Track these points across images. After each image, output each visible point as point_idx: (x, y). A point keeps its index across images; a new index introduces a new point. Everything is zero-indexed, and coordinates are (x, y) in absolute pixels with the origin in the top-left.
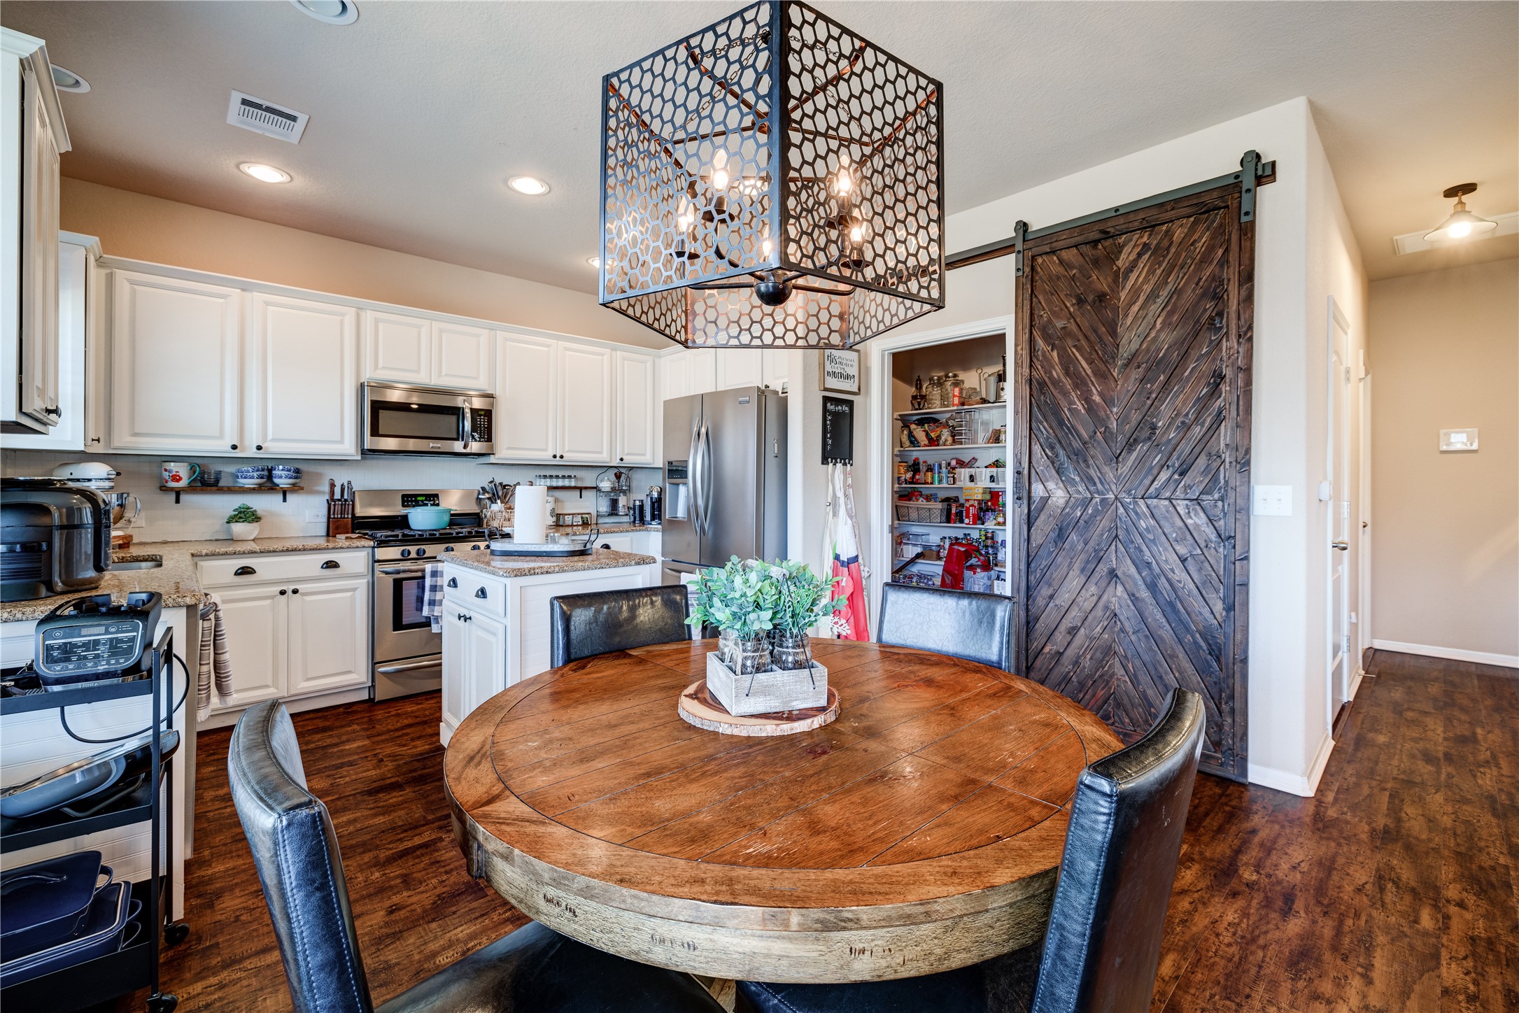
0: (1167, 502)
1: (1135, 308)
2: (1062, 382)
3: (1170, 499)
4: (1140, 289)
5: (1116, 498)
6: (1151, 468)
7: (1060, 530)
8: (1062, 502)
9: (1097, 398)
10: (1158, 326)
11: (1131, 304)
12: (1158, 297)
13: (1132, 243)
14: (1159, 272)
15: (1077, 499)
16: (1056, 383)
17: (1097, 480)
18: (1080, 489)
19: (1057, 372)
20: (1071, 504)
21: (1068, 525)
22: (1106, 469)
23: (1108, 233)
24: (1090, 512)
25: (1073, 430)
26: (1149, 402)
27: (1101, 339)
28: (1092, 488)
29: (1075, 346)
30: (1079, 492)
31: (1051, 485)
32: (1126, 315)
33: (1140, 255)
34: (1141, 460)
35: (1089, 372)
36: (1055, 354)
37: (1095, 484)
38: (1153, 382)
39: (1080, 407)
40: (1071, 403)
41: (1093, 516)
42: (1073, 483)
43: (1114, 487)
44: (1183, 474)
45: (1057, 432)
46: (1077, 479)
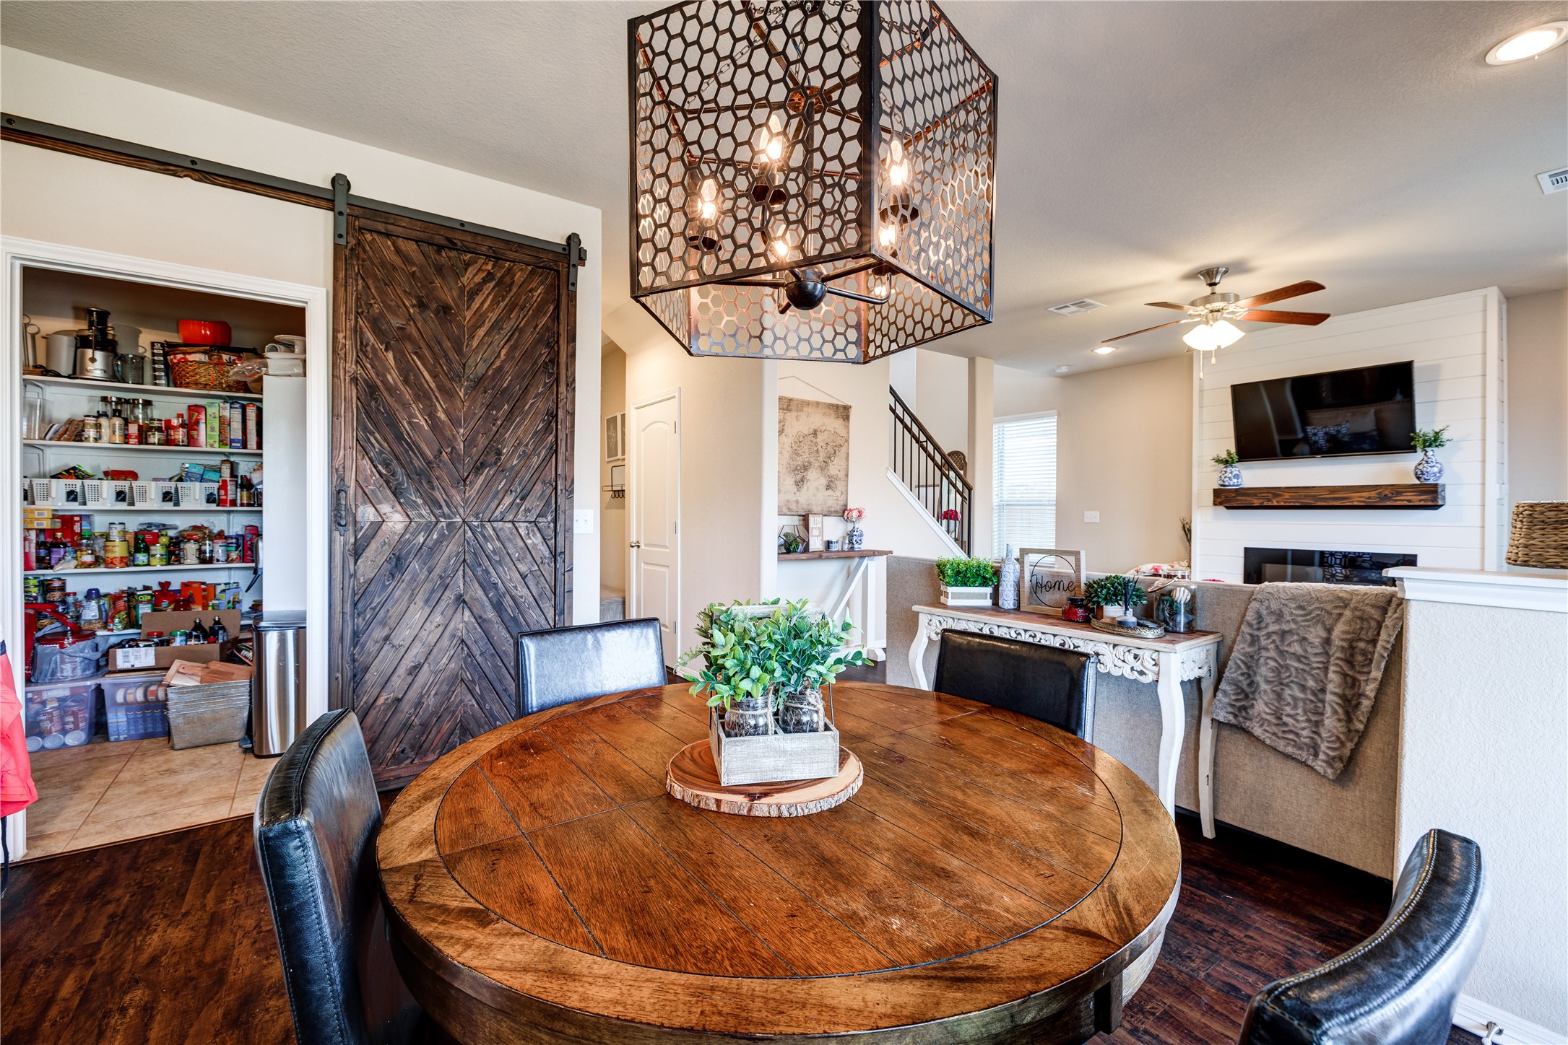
0: (510, 525)
1: (481, 332)
2: (400, 390)
3: (512, 522)
4: (485, 314)
5: (464, 521)
6: (497, 493)
7: (398, 559)
8: (400, 527)
9: (442, 416)
10: (502, 357)
11: (477, 327)
12: (502, 328)
13: (478, 266)
14: (502, 305)
15: (419, 524)
16: (391, 390)
17: (443, 503)
18: (424, 512)
19: (393, 377)
20: (411, 529)
21: (409, 553)
22: (453, 492)
23: (455, 244)
24: (435, 537)
25: (413, 447)
26: (495, 429)
27: (446, 356)
28: (437, 512)
29: (416, 353)
30: (421, 516)
31: (385, 508)
32: (472, 337)
33: (485, 281)
34: (488, 484)
35: (433, 385)
36: (390, 355)
37: (441, 507)
38: (498, 408)
39: (423, 423)
40: (411, 416)
41: (439, 542)
42: (414, 506)
43: (461, 511)
44: (523, 499)
45: (394, 446)
46: (420, 501)
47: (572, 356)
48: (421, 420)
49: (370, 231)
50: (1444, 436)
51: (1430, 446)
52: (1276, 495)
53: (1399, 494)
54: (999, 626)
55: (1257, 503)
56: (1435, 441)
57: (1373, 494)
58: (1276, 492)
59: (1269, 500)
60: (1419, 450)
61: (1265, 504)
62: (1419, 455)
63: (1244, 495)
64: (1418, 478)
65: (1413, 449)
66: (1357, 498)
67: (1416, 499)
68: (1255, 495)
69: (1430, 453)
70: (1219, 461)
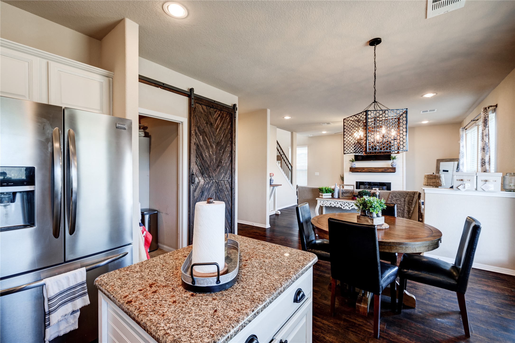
0: (223, 182)
1: (218, 130)
2: (203, 146)
3: (224, 181)
4: (219, 125)
5: (215, 181)
6: (221, 173)
7: (203, 192)
8: (203, 183)
9: (211, 153)
10: (222, 137)
11: (217, 129)
12: (222, 129)
13: (217, 112)
14: (222, 123)
15: (207, 182)
16: (201, 146)
17: (211, 176)
18: (208, 179)
19: (202, 143)
20: (205, 184)
21: (205, 190)
22: (213, 173)
23: (214, 107)
24: (210, 186)
25: (205, 162)
26: (221, 156)
27: (212, 137)
28: (210, 179)
29: (206, 136)
30: (207, 180)
31: (200, 178)
32: (216, 131)
33: (219, 116)
34: (220, 171)
35: (209, 145)
36: (201, 137)
37: (211, 178)
38: (221, 151)
39: (207, 155)
40: (205, 153)
41: (210, 187)
42: (206, 177)
43: (215, 178)
44: (226, 175)
45: (202, 161)
46: (207, 176)
47: (235, 136)
48: (207, 154)
49: (197, 103)
50: (396, 157)
51: (394, 159)
52: (363, 169)
53: (388, 169)
54: (340, 202)
55: (359, 171)
56: (394, 158)
57: (383, 169)
58: (363, 168)
59: (362, 170)
60: (392, 160)
61: (361, 171)
62: (392, 161)
63: (357, 169)
64: (392, 166)
65: (390, 160)
66: (380, 170)
67: (391, 170)
68: (359, 169)
69: (394, 161)
70: (350, 161)
